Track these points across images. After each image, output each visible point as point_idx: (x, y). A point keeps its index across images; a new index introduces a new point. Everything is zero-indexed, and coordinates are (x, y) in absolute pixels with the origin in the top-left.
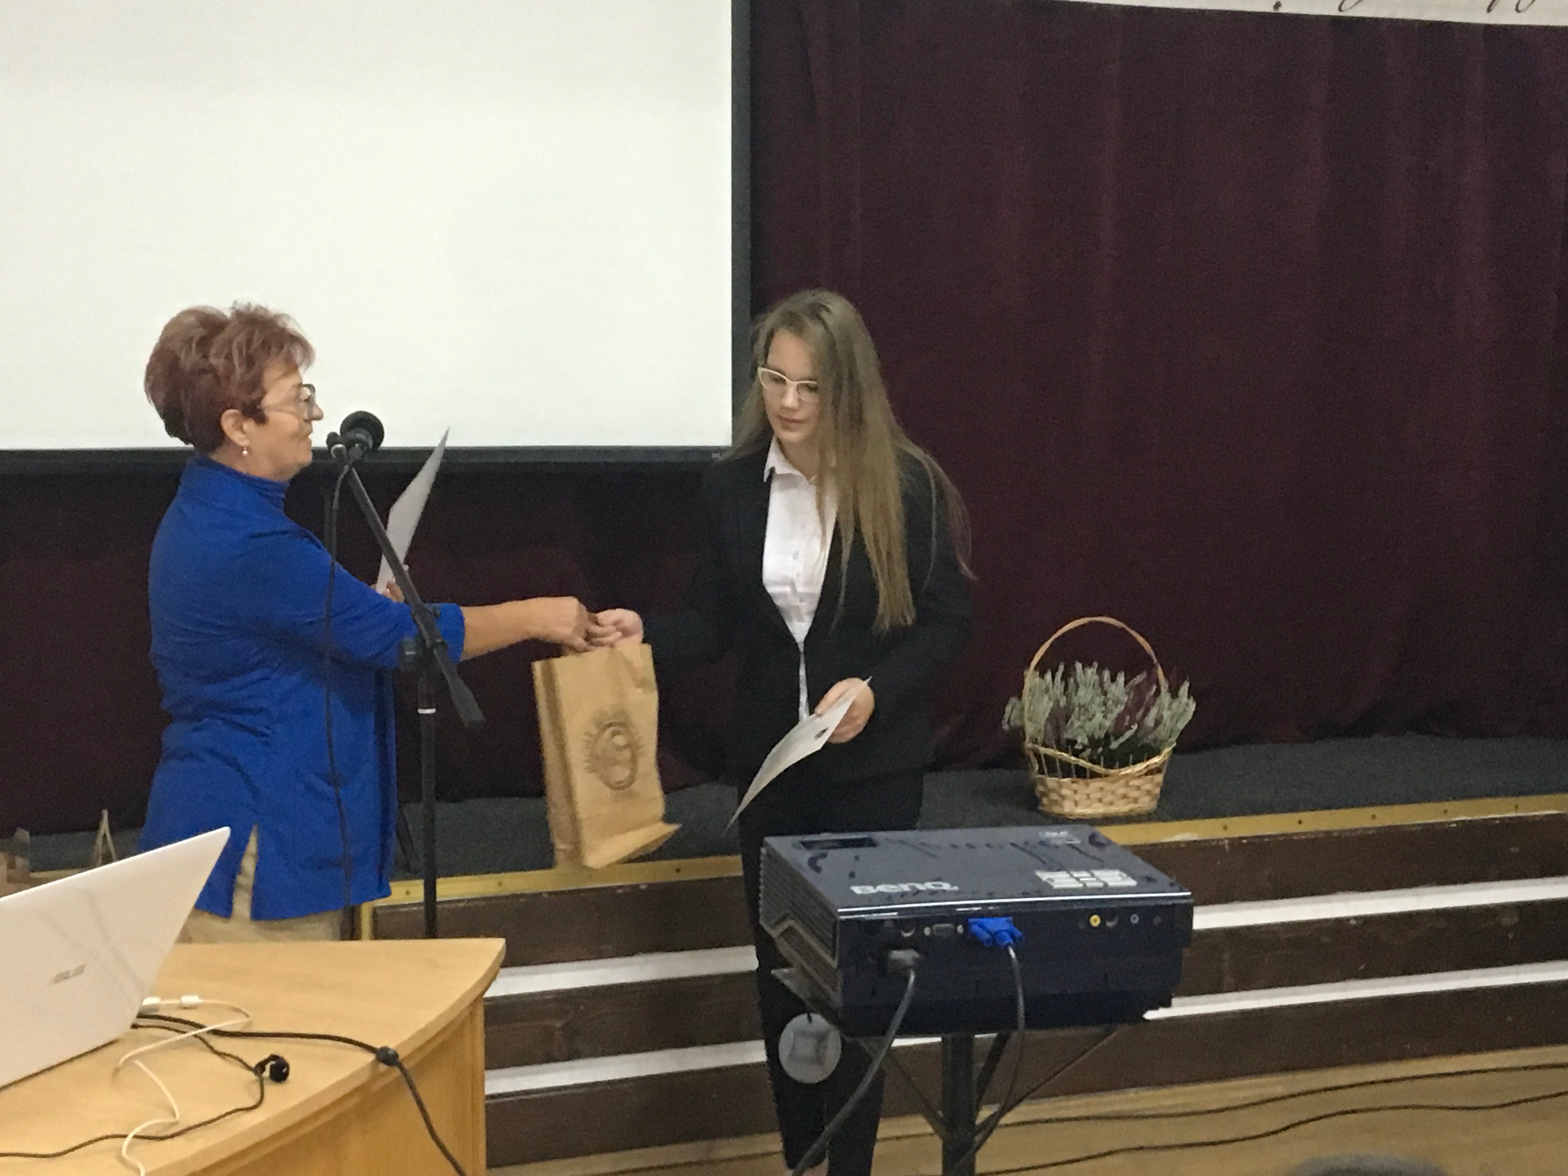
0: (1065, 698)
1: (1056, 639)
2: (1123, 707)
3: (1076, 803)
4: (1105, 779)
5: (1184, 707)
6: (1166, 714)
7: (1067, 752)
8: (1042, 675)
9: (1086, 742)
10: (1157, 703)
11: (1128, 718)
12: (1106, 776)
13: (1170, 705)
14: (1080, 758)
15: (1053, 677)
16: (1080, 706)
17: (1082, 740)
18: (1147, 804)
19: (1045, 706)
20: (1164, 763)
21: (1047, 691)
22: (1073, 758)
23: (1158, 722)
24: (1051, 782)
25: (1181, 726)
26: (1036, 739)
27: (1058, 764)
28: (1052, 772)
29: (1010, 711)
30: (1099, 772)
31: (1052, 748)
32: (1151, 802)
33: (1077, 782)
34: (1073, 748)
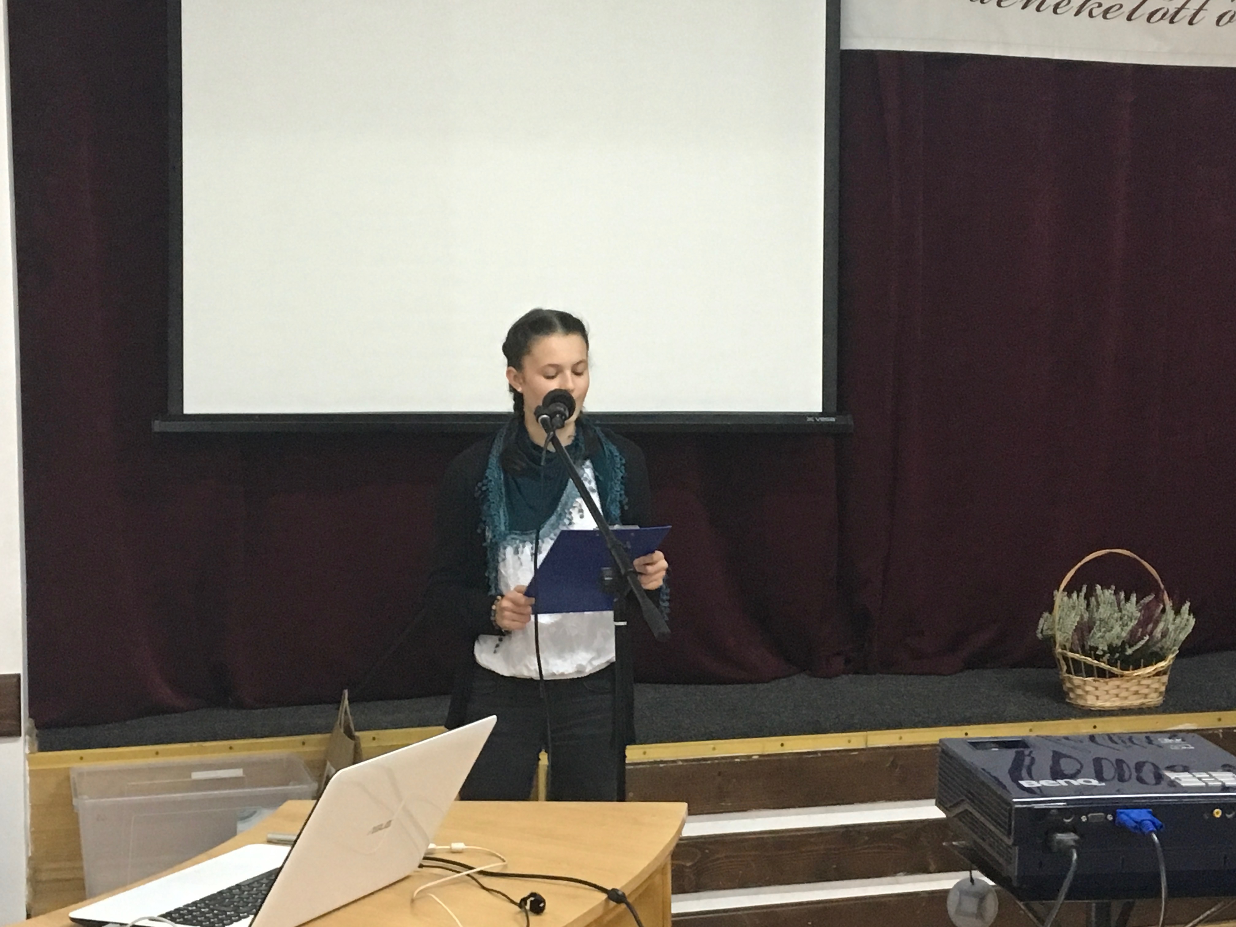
0: (1087, 613)
1: (1081, 566)
2: (1136, 622)
3: (1097, 698)
4: (1121, 678)
5: (1186, 622)
6: (1171, 627)
7: (1090, 657)
8: (1069, 596)
9: (1106, 649)
10: (1163, 619)
11: (1140, 630)
12: (1122, 676)
13: (1174, 620)
14: (1102, 662)
15: (1078, 597)
16: (1101, 620)
17: (1103, 647)
18: (1154, 699)
19: (1072, 621)
20: (1169, 666)
21: (1074, 608)
22: (1096, 662)
23: (1164, 634)
24: (1077, 680)
25: (1183, 637)
26: (1065, 646)
27: (1082, 666)
28: (1077, 673)
29: (1043, 623)
30: (1116, 673)
31: (1078, 653)
32: (1158, 697)
33: (1098, 681)
34: (1095, 653)
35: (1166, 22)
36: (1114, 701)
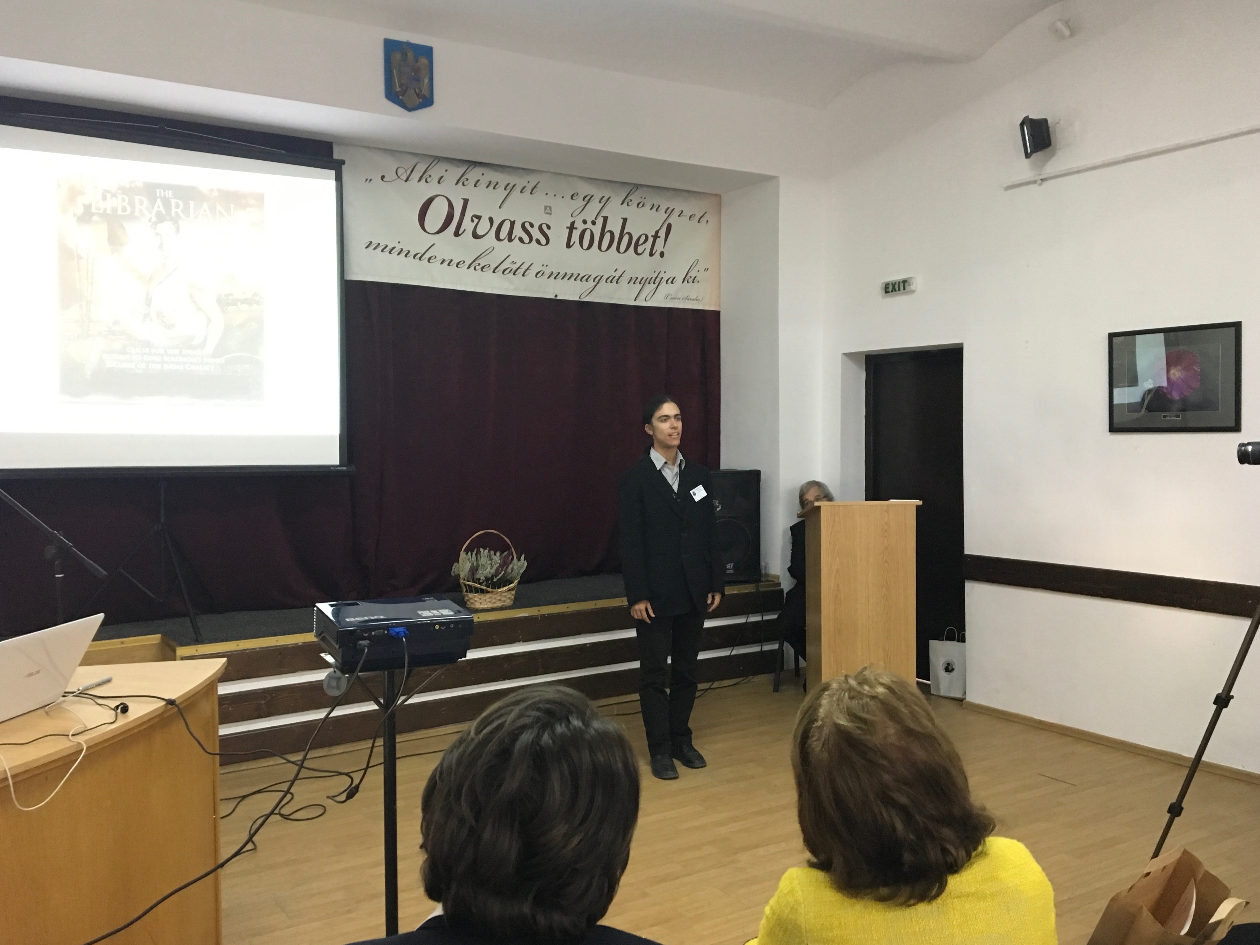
0: (476, 562)
1: (472, 539)
2: (498, 565)
3: (481, 603)
5: (523, 564)
6: (515, 568)
7: (476, 583)
8: (467, 554)
9: (484, 579)
10: (512, 563)
11: (500, 569)
12: (492, 592)
13: (517, 564)
14: (482, 586)
15: (472, 554)
16: (482, 565)
17: (482, 578)
18: (509, 602)
19: (468, 566)
20: (515, 586)
21: (469, 560)
22: (479, 586)
23: (512, 569)
24: (471, 595)
25: (522, 571)
26: (465, 579)
27: (473, 588)
28: (471, 592)
29: (455, 568)
30: (489, 591)
31: (471, 582)
33: (481, 595)
34: (479, 582)
35: (511, 274)
36: (488, 605)
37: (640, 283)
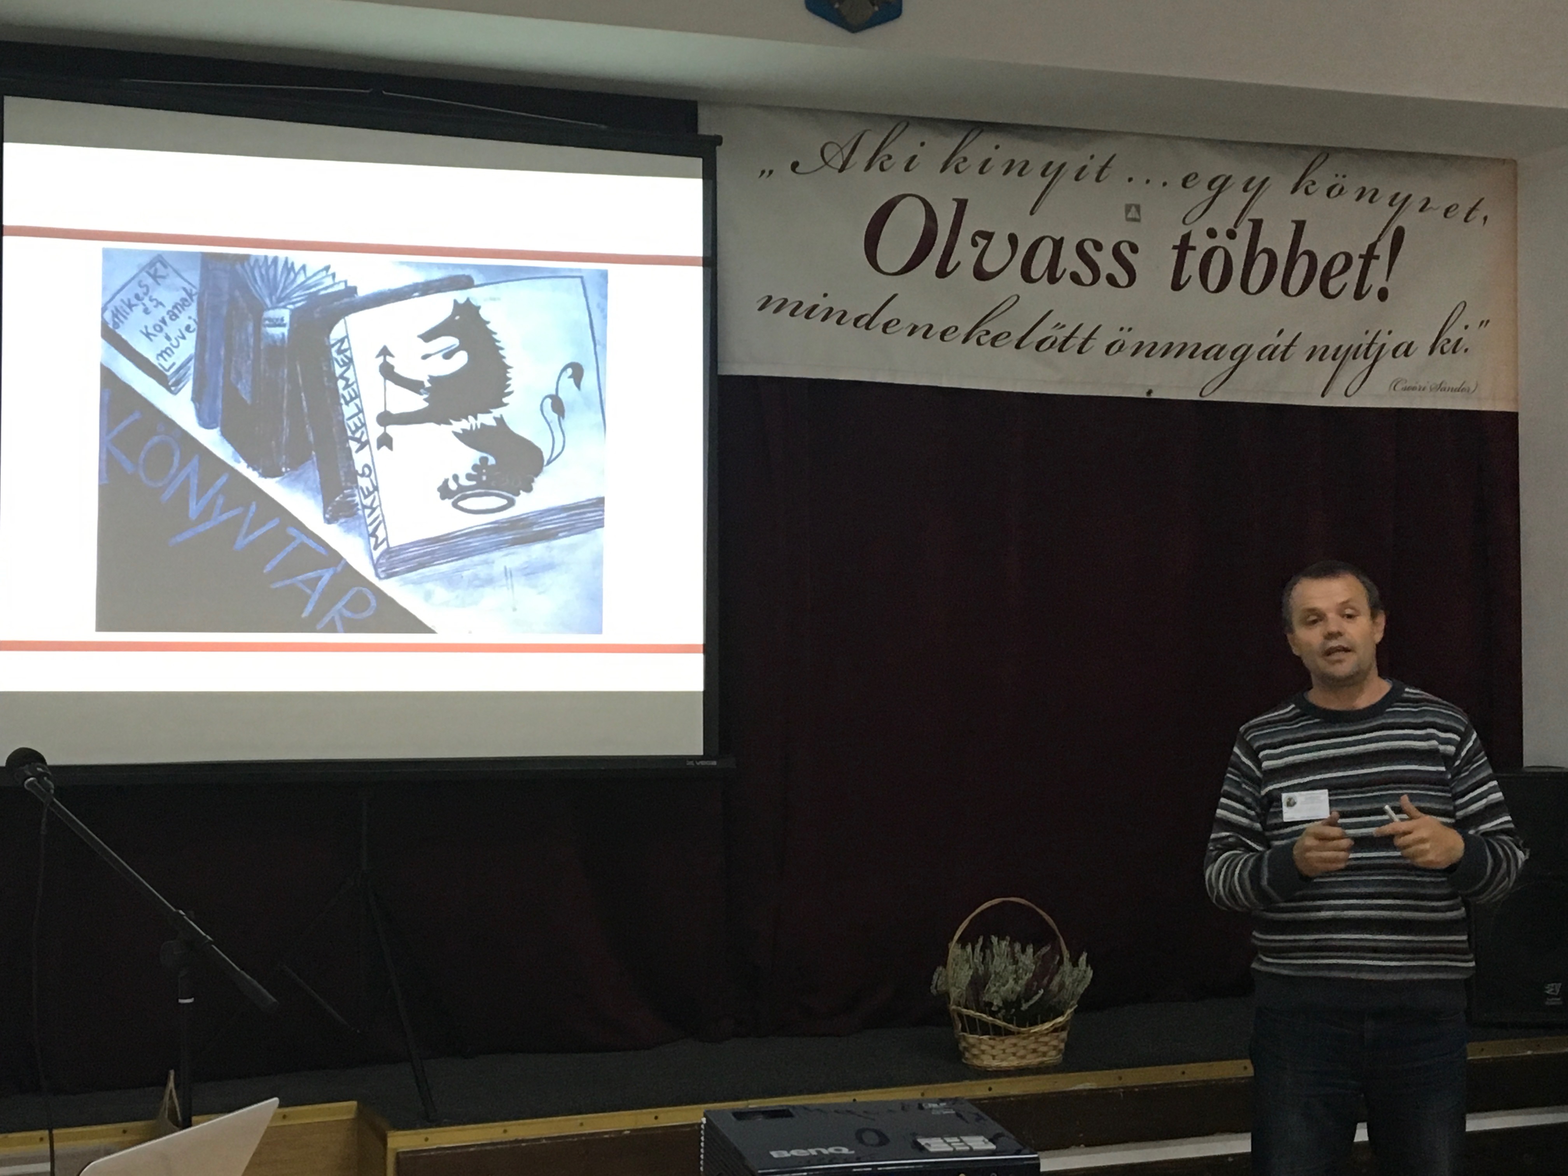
0: (983, 966)
1: (973, 918)
2: (1031, 975)
3: (994, 1057)
4: (1017, 1036)
5: (1083, 974)
6: (1068, 981)
7: (985, 1013)
8: (963, 947)
9: (1001, 1005)
10: (1060, 972)
11: (1035, 983)
12: (1019, 1033)
13: (1071, 972)
14: (997, 1019)
15: (973, 950)
16: (996, 974)
17: (997, 1002)
18: (1053, 1057)
19: (966, 974)
20: (1067, 1022)
21: (968, 960)
22: (991, 1018)
23: (1062, 986)
24: (972, 1038)
25: (1081, 990)
26: (959, 1002)
27: (978, 1023)
28: (973, 1032)
29: (939, 979)
30: (1012, 1030)
31: (972, 1009)
32: (1056, 1056)
33: (994, 1039)
34: (990, 1010)
35: (1054, 351)
36: (1012, 1061)
37: (1334, 358)
